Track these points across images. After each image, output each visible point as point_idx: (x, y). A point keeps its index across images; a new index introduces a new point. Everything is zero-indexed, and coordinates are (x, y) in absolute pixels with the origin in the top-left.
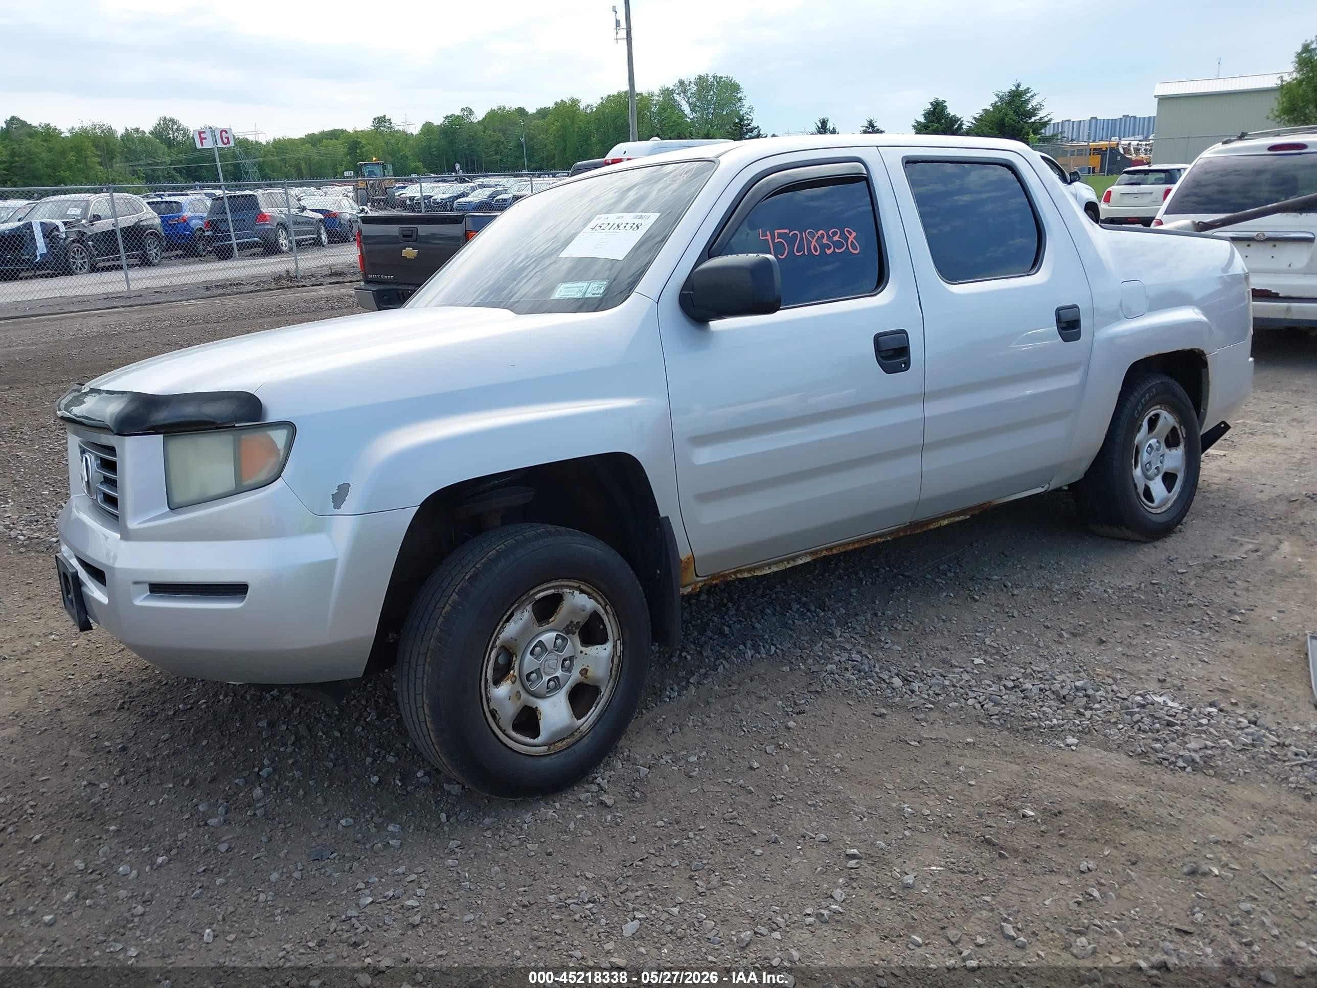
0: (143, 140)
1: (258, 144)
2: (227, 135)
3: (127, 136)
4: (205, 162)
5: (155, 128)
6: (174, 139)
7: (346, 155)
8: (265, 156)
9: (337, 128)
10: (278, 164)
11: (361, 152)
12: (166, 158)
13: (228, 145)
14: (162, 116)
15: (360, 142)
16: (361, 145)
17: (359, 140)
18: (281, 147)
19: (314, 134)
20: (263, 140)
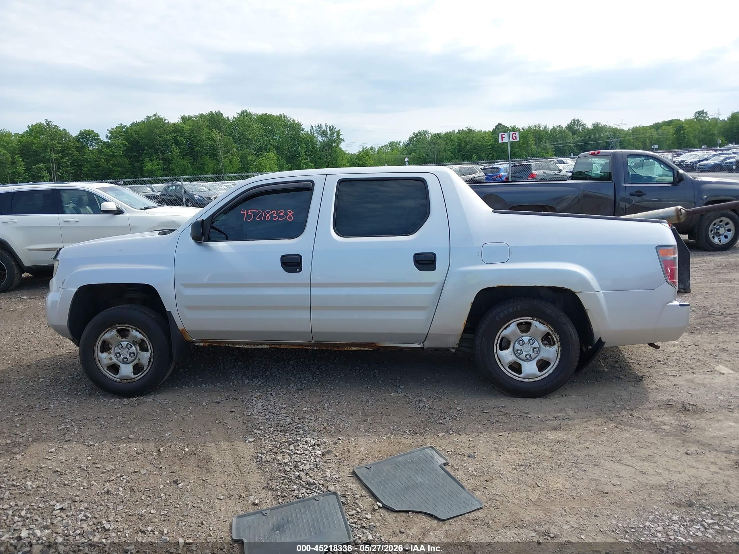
0: (561, 132)
1: (622, 130)
2: (515, 135)
3: (554, 130)
4: (591, 141)
5: (568, 125)
6: (577, 130)
7: (673, 135)
8: (625, 136)
9: (673, 119)
10: (632, 141)
11: (684, 132)
12: (571, 140)
13: (515, 140)
14: (573, 118)
15: (684, 127)
16: (684, 128)
17: (684, 125)
18: (636, 132)
19: (659, 123)
20: (625, 128)
